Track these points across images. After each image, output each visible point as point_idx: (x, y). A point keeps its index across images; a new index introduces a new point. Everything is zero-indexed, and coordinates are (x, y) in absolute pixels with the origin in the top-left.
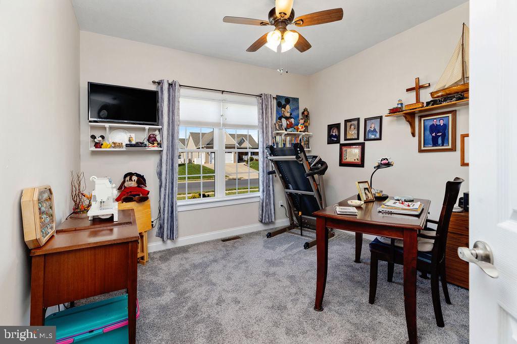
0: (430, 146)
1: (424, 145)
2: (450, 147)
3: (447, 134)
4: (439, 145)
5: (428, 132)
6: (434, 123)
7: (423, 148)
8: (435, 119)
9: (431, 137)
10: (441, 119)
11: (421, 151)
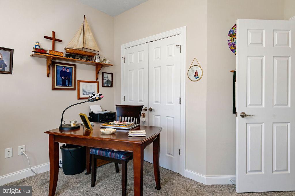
0: (60, 85)
1: (57, 84)
2: (73, 87)
3: (71, 79)
4: (66, 86)
5: (59, 76)
6: (63, 70)
7: (56, 87)
8: (64, 67)
9: (61, 79)
10: (68, 68)
11: (54, 89)
